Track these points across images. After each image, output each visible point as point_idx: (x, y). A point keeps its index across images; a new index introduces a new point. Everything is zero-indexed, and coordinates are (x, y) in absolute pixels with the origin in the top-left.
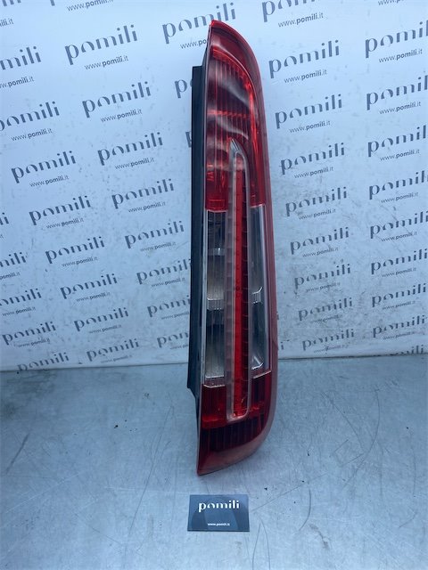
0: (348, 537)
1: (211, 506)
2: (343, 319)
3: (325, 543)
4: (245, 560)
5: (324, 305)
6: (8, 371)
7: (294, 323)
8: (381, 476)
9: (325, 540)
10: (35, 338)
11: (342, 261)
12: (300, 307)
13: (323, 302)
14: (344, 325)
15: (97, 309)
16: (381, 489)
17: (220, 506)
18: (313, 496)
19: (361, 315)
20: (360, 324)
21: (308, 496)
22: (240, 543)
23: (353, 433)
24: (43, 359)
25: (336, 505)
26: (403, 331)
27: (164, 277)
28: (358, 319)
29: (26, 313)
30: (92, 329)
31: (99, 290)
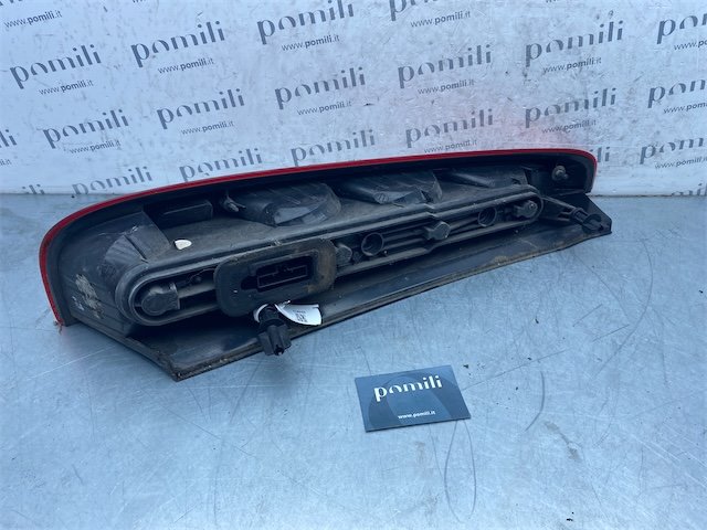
0: (612, 445)
1: (394, 389)
2: (596, 127)
3: (573, 452)
4: (431, 471)
5: (569, 99)
6: (58, 195)
7: (516, 131)
8: (663, 357)
9: (574, 447)
10: (95, 137)
11: (612, 13)
12: (529, 101)
13: (569, 95)
14: (597, 139)
15: (192, 88)
16: (665, 376)
17: (409, 387)
18: (548, 381)
19: (627, 121)
20: (621, 139)
21: (538, 379)
22: (422, 444)
23: (610, 296)
24: (112, 176)
25: (589, 395)
26: (689, 154)
27: (304, 33)
28: (620, 130)
29: (76, 92)
30: (186, 127)
31: (195, 52)
